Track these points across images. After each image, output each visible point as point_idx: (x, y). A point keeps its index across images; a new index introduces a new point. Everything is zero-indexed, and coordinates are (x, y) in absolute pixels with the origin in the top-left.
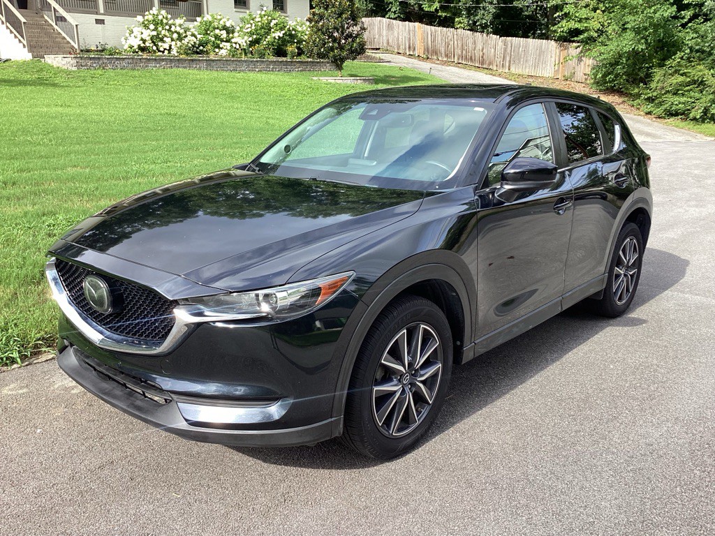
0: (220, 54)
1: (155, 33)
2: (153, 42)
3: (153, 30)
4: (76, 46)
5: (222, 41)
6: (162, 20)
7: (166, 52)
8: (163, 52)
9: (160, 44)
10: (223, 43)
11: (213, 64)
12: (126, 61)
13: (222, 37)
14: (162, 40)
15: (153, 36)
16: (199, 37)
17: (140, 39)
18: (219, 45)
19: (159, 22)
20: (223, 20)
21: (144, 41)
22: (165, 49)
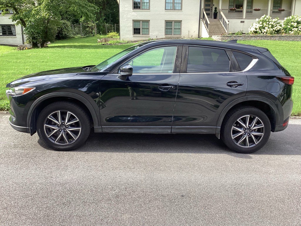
0: (291, 33)
1: (261, 25)
2: (260, 29)
3: (261, 24)
4: (227, 32)
5: (294, 27)
6: (266, 20)
7: (265, 33)
8: (264, 33)
9: (262, 30)
10: (294, 29)
11: (282, 38)
12: (242, 37)
13: (294, 26)
14: (264, 28)
15: (260, 27)
16: (283, 26)
17: (255, 28)
18: (292, 29)
19: (265, 21)
20: (297, 18)
21: (256, 29)
22: (265, 32)
